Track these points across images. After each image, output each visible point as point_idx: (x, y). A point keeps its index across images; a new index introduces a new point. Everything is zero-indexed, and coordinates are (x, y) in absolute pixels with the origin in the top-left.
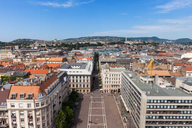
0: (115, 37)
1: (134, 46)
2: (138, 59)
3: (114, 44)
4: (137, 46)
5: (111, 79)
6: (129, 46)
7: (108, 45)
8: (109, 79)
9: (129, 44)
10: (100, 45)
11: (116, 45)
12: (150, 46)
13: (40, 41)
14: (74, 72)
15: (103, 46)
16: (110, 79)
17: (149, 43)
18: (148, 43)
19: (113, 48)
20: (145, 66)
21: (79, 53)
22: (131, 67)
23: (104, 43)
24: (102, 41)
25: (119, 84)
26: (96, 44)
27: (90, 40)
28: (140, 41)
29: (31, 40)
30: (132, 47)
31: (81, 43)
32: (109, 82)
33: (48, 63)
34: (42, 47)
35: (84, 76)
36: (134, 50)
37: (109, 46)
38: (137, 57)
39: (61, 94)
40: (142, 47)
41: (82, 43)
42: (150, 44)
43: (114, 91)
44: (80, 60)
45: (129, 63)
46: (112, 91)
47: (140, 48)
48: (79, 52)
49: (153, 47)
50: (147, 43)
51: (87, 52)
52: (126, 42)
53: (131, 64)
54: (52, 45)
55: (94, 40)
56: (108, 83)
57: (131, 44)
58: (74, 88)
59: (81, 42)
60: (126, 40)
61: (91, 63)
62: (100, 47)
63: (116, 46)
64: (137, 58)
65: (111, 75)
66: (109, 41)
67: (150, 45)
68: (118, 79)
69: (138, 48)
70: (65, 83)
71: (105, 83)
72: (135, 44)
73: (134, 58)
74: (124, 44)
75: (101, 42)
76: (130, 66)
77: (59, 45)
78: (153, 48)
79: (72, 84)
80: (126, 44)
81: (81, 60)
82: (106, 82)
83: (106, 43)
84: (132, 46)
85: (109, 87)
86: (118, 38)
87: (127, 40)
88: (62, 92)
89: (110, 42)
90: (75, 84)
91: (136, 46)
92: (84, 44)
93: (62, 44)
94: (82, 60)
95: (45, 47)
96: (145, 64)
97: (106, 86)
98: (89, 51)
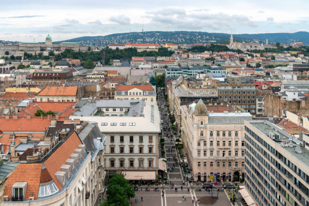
0: (200, 33)
1: (253, 56)
2: (277, 89)
3: (201, 49)
4: (262, 56)
5: (215, 143)
6: (240, 55)
7: (184, 52)
8: (208, 143)
9: (239, 51)
10: (164, 52)
11: (206, 52)
12: (296, 56)
13: (7, 43)
14: (114, 125)
15: (174, 55)
16: (211, 144)
17: (291, 47)
18: (290, 49)
19: (199, 60)
20: (299, 108)
21: (114, 75)
22: (260, 110)
23: (176, 47)
24: (169, 43)
25: (237, 158)
26: (156, 52)
27: (136, 41)
28: (267, 43)
30: (249, 58)
31: (114, 48)
32: (208, 153)
33: (38, 100)
34: (13, 58)
35: (141, 136)
36: (254, 65)
37: (188, 56)
38: (273, 85)
40: (273, 58)
41: (117, 49)
42: (295, 50)
43: (224, 177)
44: (123, 93)
45: (253, 99)
46: (217, 176)
47: (269, 60)
48: (115, 72)
49: (304, 58)
50: (285, 47)
51: (135, 73)
52: (232, 45)
53: (257, 102)
54: (40, 55)
55: (147, 40)
56: (205, 154)
57: (244, 50)
58: (112, 169)
59: (113, 45)
60: (232, 41)
61: (152, 100)
62: (164, 58)
63: (206, 54)
64: (272, 88)
65: (215, 133)
66: (186, 43)
67: (295, 53)
68: (233, 143)
69: (263, 60)
71: (199, 154)
72: (256, 51)
73: (264, 87)
74: (227, 49)
75: (166, 46)
76: (255, 109)
77: (56, 53)
78: (304, 61)
79: (108, 158)
80: (233, 51)
81: (126, 94)
82: (202, 152)
83: (179, 48)
84: (249, 55)
85: (208, 165)
86: (210, 35)
87: (234, 41)
89: (190, 46)
90: (117, 158)
91: (259, 55)
92: (121, 51)
93: (66, 50)
94: (129, 92)
95: (19, 58)
96: (299, 102)
97: (202, 164)
98: (142, 69)
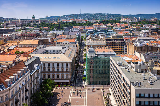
0: (108, 14)
1: (132, 25)
2: (135, 41)
3: (107, 22)
6: (126, 25)
10: (90, 24)
11: (109, 23)
12: (153, 25)
18: (150, 22)
19: (105, 27)
22: (126, 51)
23: (95, 21)
29: (3, 18)
35: (63, 63)
37: (101, 25)
38: (133, 39)
39: (28, 86)
40: (142, 26)
41: (66, 22)
44: (60, 43)
52: (122, 20)
60: (122, 18)
61: (74, 47)
62: (89, 26)
63: (109, 25)
66: (101, 19)
70: (36, 72)
72: (134, 23)
73: (129, 40)
74: (119, 22)
79: (47, 74)
86: (113, 15)
88: (31, 84)
89: (102, 21)
90: (51, 73)
91: (135, 25)
92: (68, 23)
93: (42, 23)
94: (63, 43)
98: (74, 31)
